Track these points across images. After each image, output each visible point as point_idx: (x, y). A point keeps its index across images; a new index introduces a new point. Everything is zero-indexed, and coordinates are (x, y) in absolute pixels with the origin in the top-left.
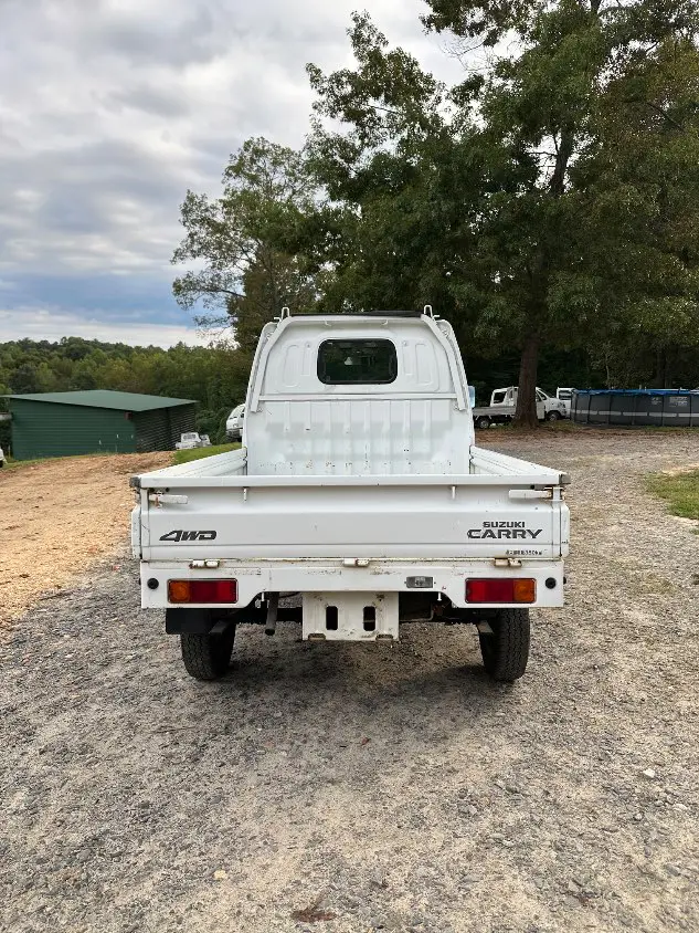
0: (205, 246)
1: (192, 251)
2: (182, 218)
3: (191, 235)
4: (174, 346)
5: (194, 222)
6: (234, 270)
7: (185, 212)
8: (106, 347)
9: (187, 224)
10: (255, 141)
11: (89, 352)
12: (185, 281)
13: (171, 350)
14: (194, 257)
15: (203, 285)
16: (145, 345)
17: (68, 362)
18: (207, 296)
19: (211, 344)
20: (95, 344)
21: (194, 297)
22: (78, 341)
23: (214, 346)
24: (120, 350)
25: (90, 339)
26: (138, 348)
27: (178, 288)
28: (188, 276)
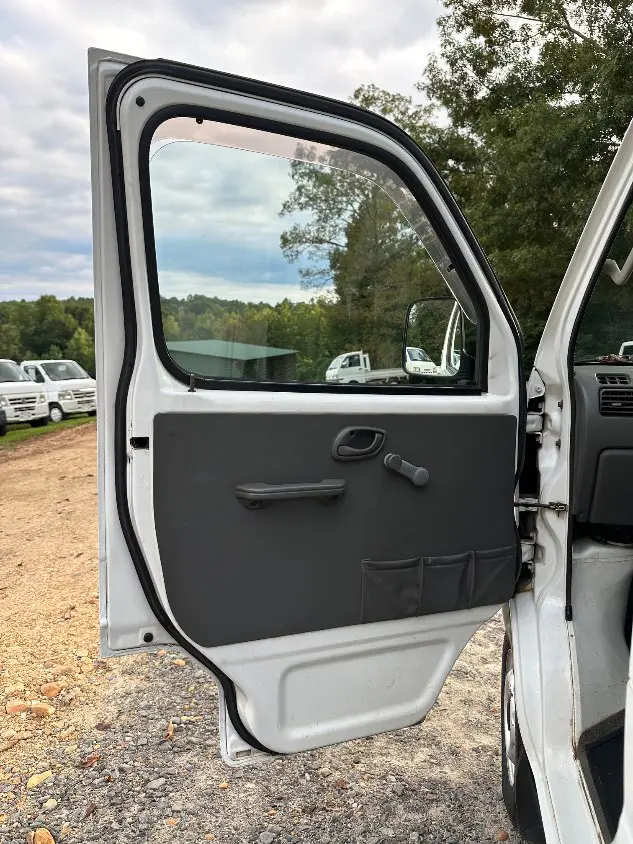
0: (313, 199)
1: (299, 204)
2: (290, 170)
3: (299, 189)
4: (281, 302)
5: (302, 176)
6: (339, 222)
7: (294, 165)
8: (224, 303)
9: (296, 177)
10: (366, 88)
11: (210, 308)
12: (292, 233)
13: (278, 305)
14: (301, 209)
15: (308, 236)
16: (256, 302)
17: (191, 315)
18: (312, 248)
19: (312, 300)
20: (216, 300)
21: (300, 248)
22: (201, 298)
23: (315, 301)
24: (235, 306)
25: (212, 297)
26: (250, 304)
27: (285, 240)
28: (295, 229)
